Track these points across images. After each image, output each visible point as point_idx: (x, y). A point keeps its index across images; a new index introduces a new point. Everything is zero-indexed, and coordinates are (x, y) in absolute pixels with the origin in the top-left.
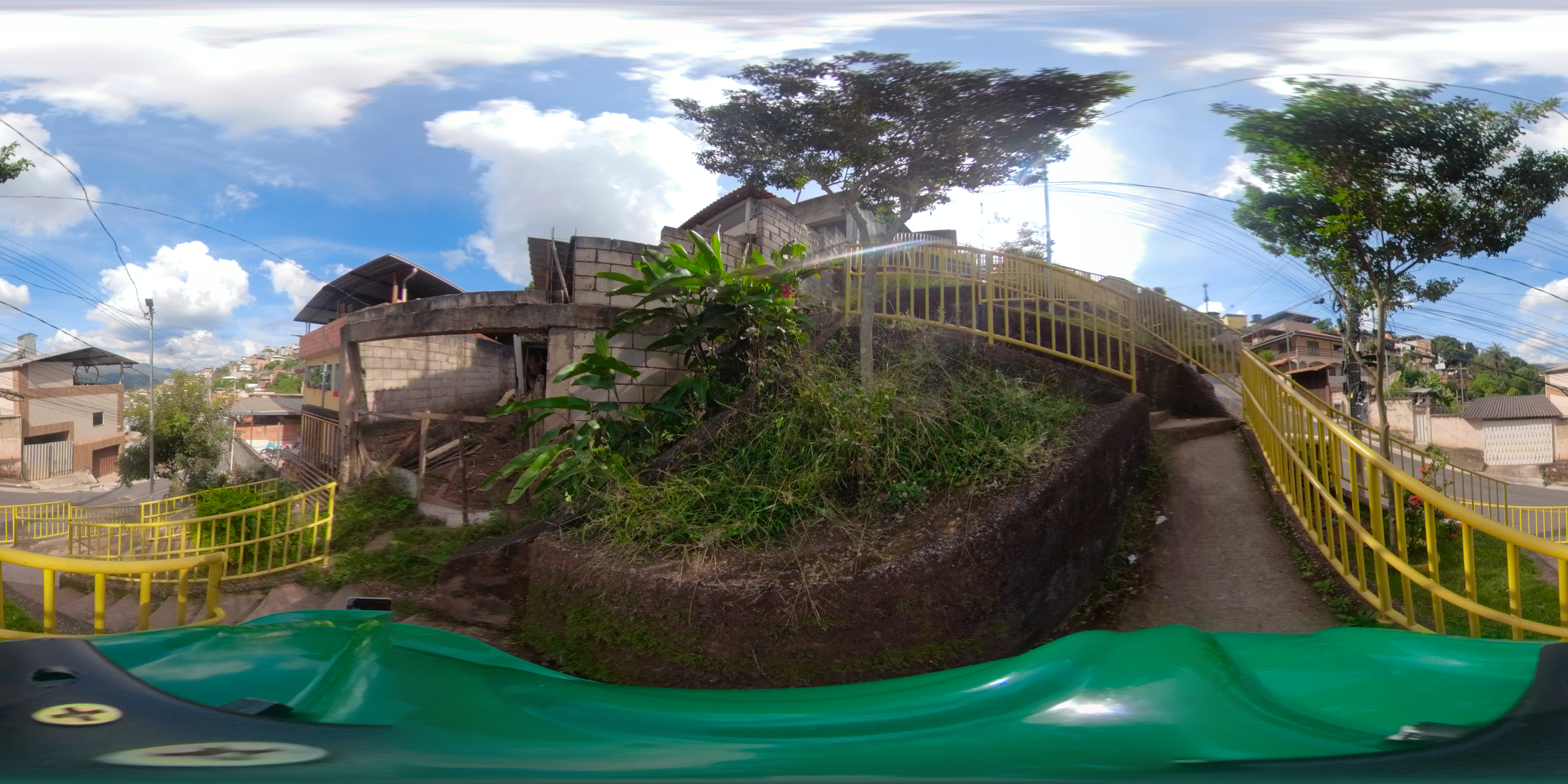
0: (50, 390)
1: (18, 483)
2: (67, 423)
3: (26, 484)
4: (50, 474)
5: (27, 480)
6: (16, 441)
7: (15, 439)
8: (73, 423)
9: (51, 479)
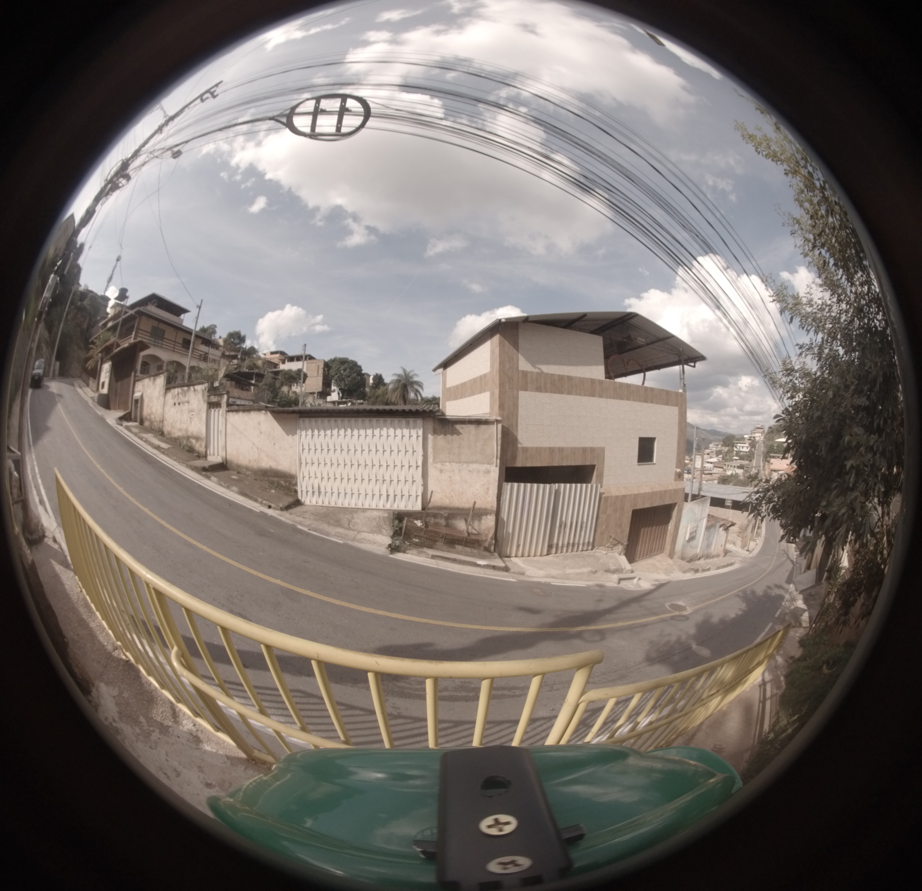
0: (561, 378)
1: (483, 558)
2: (592, 450)
3: (499, 563)
4: (550, 547)
5: (502, 556)
6: (488, 472)
7: (486, 467)
8: (603, 450)
9: (550, 557)
